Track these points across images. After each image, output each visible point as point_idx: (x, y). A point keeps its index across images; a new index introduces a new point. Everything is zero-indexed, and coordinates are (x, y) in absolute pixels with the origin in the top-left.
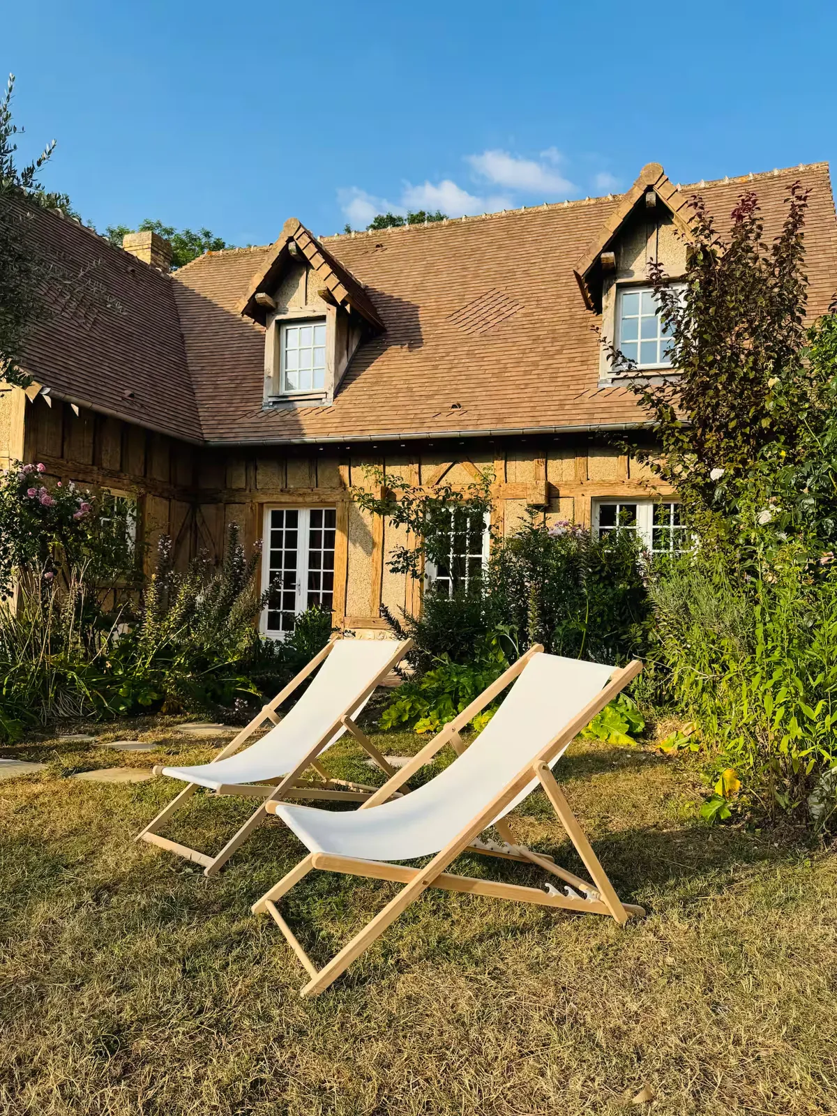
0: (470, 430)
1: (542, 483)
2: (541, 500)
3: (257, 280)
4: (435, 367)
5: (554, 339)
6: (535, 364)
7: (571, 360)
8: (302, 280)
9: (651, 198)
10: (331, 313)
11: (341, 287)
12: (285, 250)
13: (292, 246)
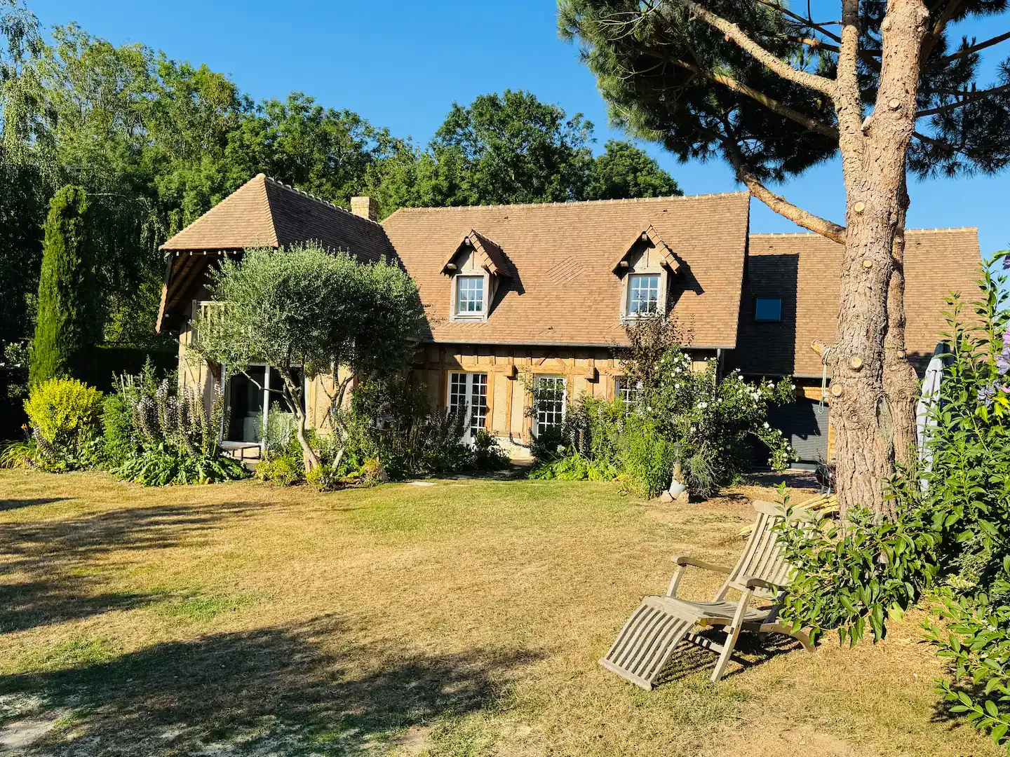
0: (558, 343)
1: (592, 369)
2: (592, 377)
3: (449, 257)
4: (540, 304)
5: (600, 293)
6: (590, 307)
7: (607, 306)
8: (471, 256)
9: (644, 237)
10: (487, 276)
11: (493, 265)
12: (464, 242)
13: (467, 241)
